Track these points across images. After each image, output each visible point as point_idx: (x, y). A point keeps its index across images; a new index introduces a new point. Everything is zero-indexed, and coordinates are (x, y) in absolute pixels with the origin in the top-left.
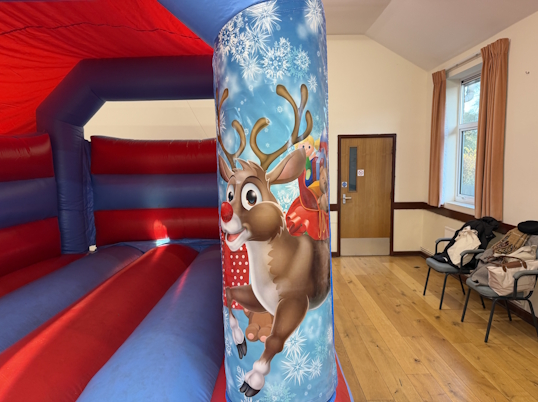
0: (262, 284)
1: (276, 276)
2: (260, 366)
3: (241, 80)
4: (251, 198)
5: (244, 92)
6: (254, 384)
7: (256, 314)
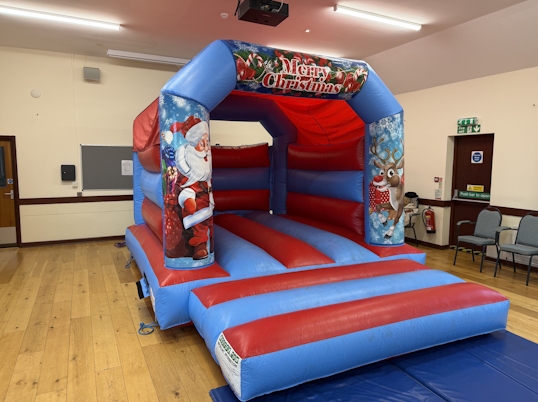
0: (394, 201)
1: (398, 198)
2: (392, 228)
3: (390, 136)
4: (391, 173)
5: (391, 140)
6: (389, 234)
7: (392, 211)
